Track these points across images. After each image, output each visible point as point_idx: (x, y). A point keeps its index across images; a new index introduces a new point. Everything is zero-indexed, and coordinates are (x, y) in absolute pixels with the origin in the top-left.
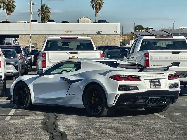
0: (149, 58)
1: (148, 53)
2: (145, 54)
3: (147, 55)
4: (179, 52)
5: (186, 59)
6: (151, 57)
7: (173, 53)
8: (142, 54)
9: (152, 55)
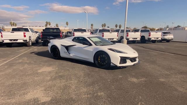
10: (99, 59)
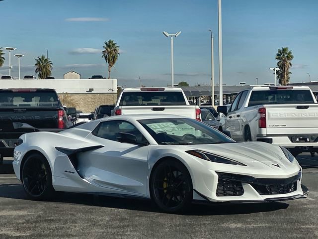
0: (265, 115)
1: (264, 109)
2: (260, 110)
3: (262, 111)
4: (306, 107)
5: (316, 116)
6: (269, 113)
7: (298, 108)
8: (254, 110)
9: (270, 112)
10: (165, 185)
